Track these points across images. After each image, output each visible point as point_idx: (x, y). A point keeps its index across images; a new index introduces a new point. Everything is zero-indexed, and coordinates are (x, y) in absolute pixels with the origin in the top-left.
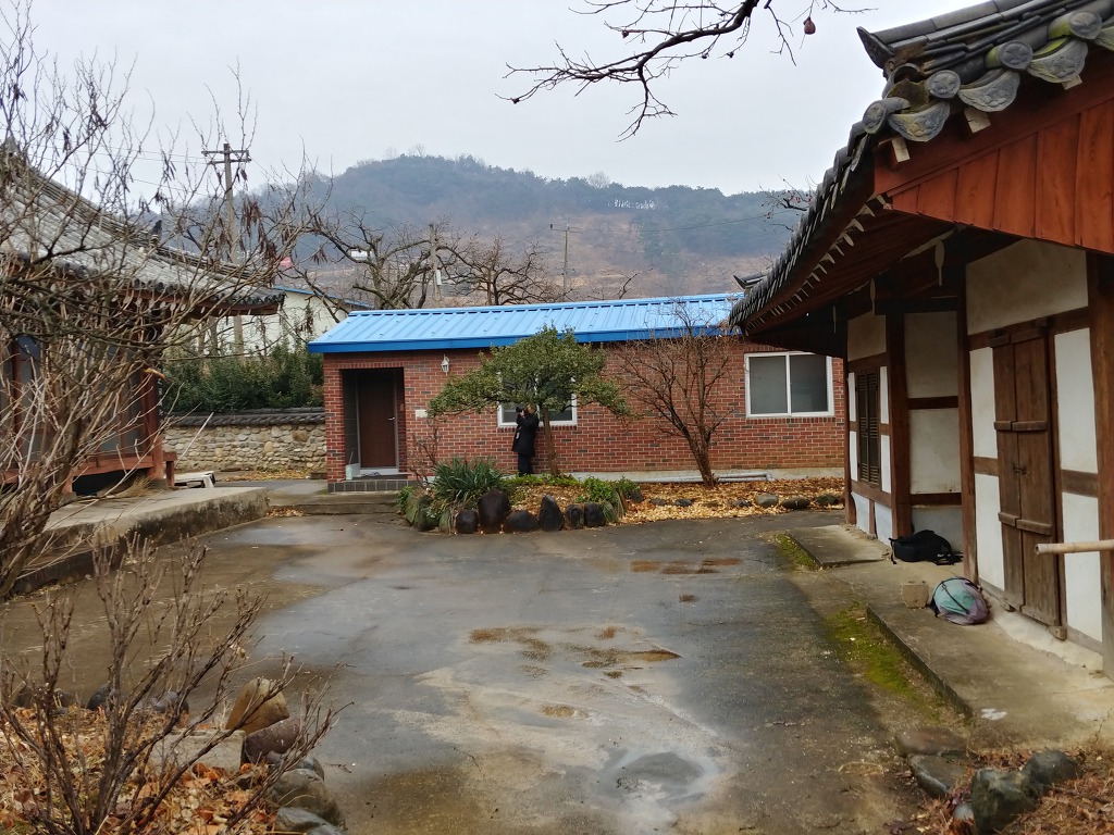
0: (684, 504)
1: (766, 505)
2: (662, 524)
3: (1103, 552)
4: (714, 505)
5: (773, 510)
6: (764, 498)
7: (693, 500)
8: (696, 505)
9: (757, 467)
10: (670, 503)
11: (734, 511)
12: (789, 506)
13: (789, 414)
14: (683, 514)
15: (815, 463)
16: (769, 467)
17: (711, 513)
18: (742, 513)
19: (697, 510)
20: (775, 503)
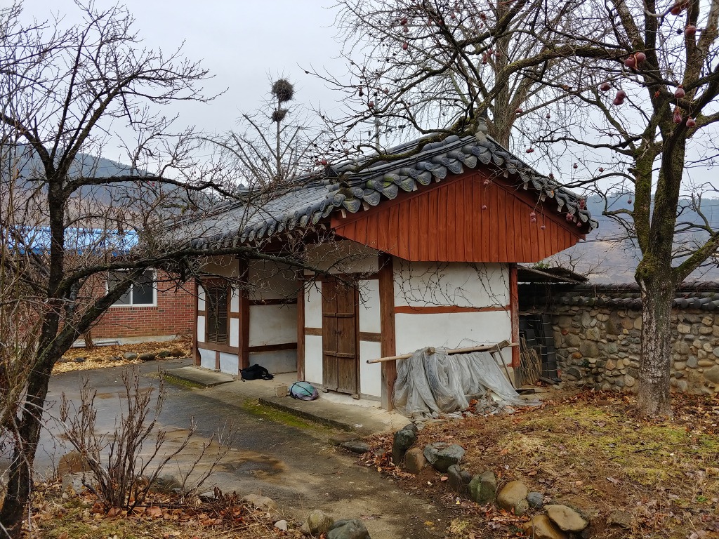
0: (80, 361)
1: (131, 359)
2: (69, 374)
3: (382, 362)
4: (99, 361)
5: (136, 362)
6: (128, 355)
7: (85, 358)
8: (87, 361)
9: (111, 337)
10: (71, 361)
11: (112, 363)
12: (145, 359)
13: (132, 305)
14: (81, 367)
15: (146, 334)
16: (118, 337)
17: (98, 365)
18: (117, 364)
19: (89, 364)
20: (135, 357)
